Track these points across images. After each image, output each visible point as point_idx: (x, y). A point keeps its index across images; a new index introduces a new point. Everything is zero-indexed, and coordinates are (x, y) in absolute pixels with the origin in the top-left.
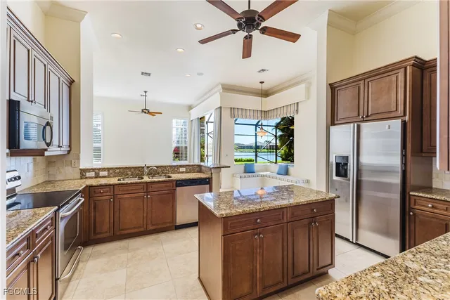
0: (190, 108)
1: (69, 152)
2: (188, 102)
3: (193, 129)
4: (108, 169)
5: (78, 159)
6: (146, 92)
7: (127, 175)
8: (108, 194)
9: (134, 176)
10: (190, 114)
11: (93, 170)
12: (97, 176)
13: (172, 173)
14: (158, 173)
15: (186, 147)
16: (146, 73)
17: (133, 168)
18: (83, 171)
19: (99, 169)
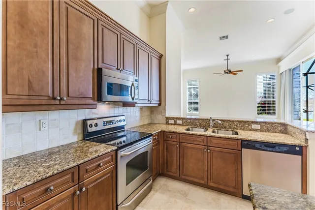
0: (279, 60)
1: (160, 105)
2: (276, 54)
3: (283, 81)
4: (182, 119)
5: (165, 109)
6: (228, 56)
7: (195, 126)
8: (175, 140)
9: (201, 126)
10: (279, 67)
11: (173, 118)
12: (175, 124)
13: (241, 129)
14: (225, 127)
15: (274, 102)
16: (223, 37)
17: (201, 119)
18: (168, 119)
19: (177, 118)
